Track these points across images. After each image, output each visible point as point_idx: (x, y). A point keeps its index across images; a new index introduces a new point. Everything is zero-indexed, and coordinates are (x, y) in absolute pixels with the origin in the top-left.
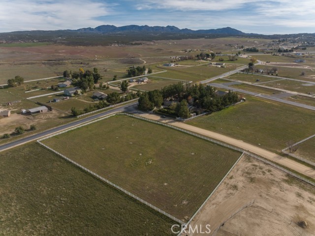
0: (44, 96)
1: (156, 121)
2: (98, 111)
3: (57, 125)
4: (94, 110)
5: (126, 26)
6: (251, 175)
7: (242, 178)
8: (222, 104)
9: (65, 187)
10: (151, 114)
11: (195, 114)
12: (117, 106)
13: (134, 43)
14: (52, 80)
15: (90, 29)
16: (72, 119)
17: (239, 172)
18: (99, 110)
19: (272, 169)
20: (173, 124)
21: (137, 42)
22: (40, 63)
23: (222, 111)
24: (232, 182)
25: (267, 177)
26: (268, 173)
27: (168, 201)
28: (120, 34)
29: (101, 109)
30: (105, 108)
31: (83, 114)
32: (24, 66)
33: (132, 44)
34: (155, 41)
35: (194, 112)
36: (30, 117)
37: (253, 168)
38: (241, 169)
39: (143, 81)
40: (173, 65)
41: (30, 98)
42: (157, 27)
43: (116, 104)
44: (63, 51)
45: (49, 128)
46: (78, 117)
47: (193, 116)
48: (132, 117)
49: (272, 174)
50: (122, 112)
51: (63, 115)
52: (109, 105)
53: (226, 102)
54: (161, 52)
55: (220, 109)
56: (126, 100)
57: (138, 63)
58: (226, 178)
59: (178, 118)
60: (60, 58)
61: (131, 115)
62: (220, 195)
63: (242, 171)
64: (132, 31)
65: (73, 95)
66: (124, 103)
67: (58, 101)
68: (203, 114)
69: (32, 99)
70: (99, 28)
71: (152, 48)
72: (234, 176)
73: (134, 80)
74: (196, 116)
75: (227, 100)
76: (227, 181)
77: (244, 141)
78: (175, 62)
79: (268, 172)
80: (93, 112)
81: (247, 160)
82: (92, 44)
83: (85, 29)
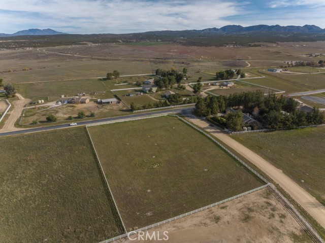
0: (125, 90)
1: (200, 128)
2: (155, 109)
3: (112, 116)
4: (152, 108)
5: (253, 26)
6: (251, 213)
7: (236, 213)
8: (293, 123)
9: (71, 167)
10: (203, 120)
11: (250, 128)
12: (177, 107)
13: (253, 44)
14: (144, 77)
15: (215, 29)
16: (128, 113)
17: (240, 205)
18: (157, 109)
19: (289, 215)
20: (216, 135)
21: (256, 43)
22: (148, 61)
23: (291, 131)
24: (219, 212)
25: (270, 222)
26: (277, 218)
27: (135, 206)
28: (244, 35)
29: (159, 108)
30: (164, 108)
31: (140, 109)
32: (134, 62)
33: (250, 46)
34: (279, 43)
35: (250, 126)
36: (100, 106)
37: (263, 206)
38: (245, 202)
39: (226, 86)
40: (279, 71)
41: (114, 90)
42: (291, 26)
43: (177, 105)
44: (175, 50)
45: (105, 117)
46: (134, 111)
47: (246, 130)
48: (181, 120)
49: (281, 221)
50: (176, 114)
51: (125, 109)
52: (169, 105)
53: (300, 121)
54: (278, 56)
55: (289, 129)
56: (188, 103)
57: (240, 66)
58: (217, 207)
59: (226, 130)
60: (168, 57)
61: (181, 118)
62: (192, 221)
63: (244, 204)
64: (259, 31)
65: (148, 92)
66: (186, 105)
67: (132, 95)
68: (261, 130)
69: (114, 91)
70: (224, 28)
71: (270, 51)
72: (228, 208)
73: (217, 84)
74: (250, 131)
75: (303, 119)
76: (214, 209)
77: (284, 172)
78: (286, 67)
79: (280, 217)
80: (151, 109)
81: (265, 195)
82: (207, 45)
83: (210, 29)
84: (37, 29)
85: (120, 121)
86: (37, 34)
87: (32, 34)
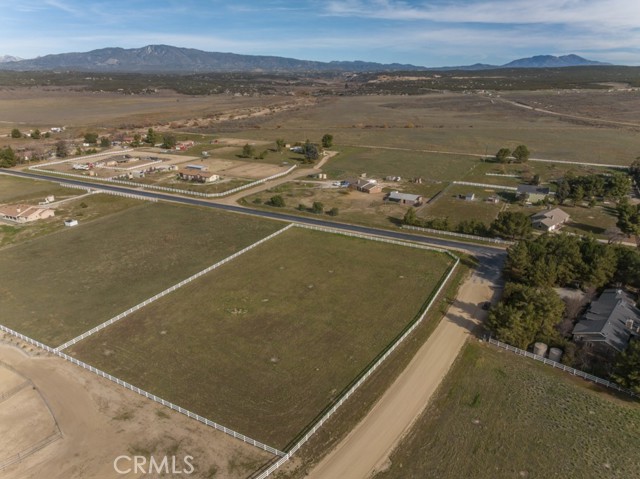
16: (393, 225)
46: (404, 226)
84: (548, 57)
85: (345, 234)
86: (546, 65)
87: (536, 65)
